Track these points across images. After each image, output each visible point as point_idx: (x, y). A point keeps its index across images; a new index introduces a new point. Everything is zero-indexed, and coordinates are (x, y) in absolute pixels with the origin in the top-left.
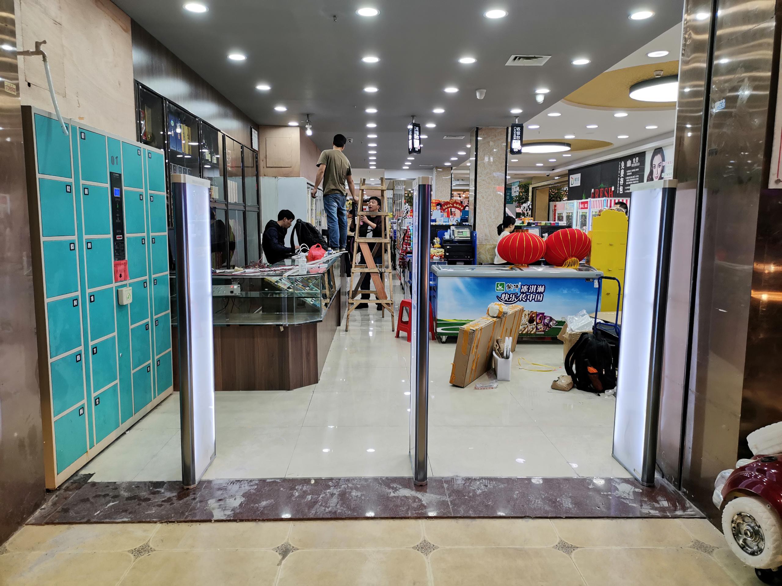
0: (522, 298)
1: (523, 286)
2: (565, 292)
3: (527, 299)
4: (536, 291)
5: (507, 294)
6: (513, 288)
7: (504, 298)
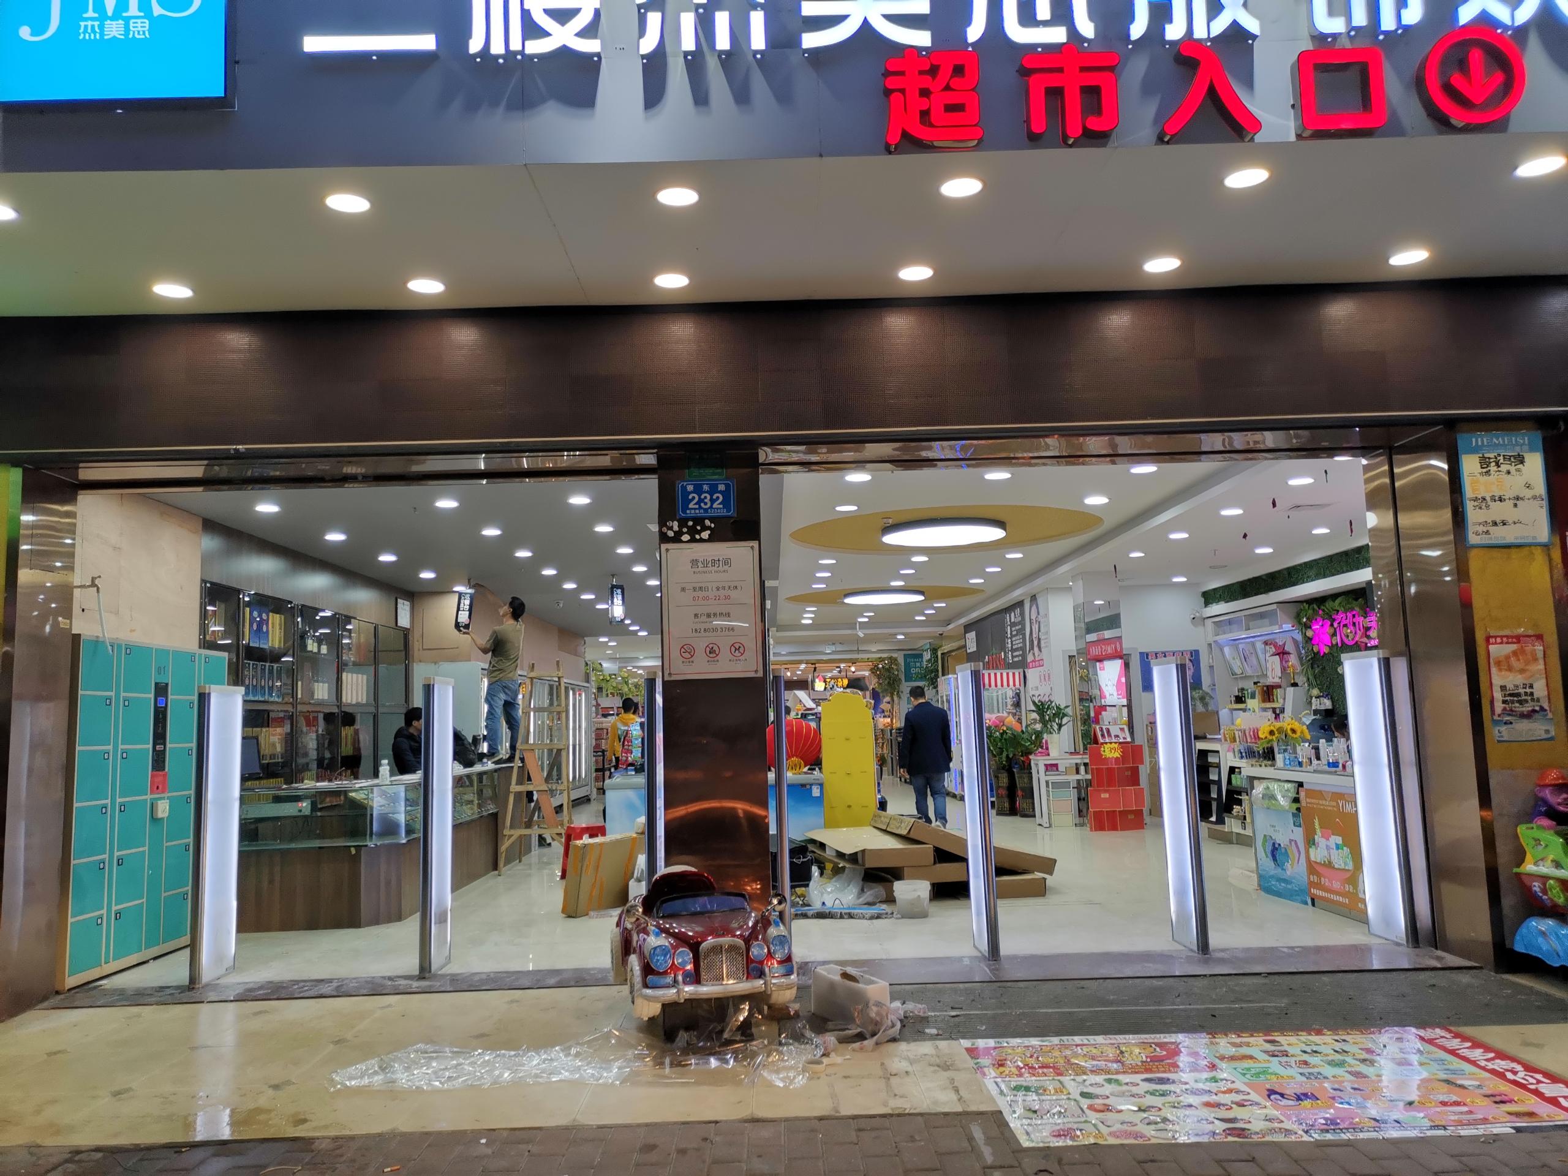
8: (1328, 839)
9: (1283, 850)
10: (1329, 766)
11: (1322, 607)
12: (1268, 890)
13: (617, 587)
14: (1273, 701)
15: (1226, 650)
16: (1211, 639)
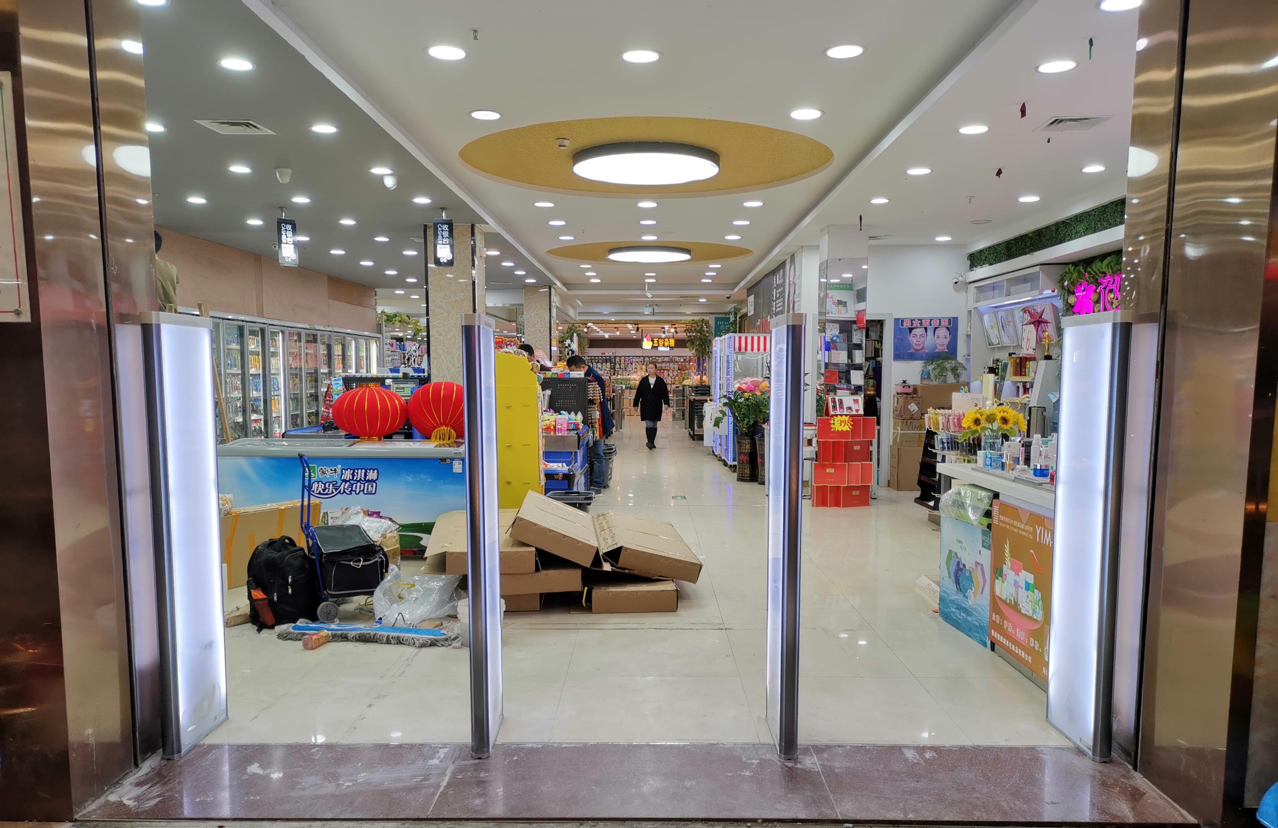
0: (344, 489)
1: (345, 470)
2: (410, 479)
3: (352, 490)
4: (365, 479)
5: (320, 483)
6: (329, 473)
7: (317, 490)
8: (1017, 574)
9: (968, 574)
10: (1035, 475)
11: (1089, 270)
12: (947, 617)
13: (286, 222)
14: (1025, 375)
15: (986, 318)
16: (972, 305)
